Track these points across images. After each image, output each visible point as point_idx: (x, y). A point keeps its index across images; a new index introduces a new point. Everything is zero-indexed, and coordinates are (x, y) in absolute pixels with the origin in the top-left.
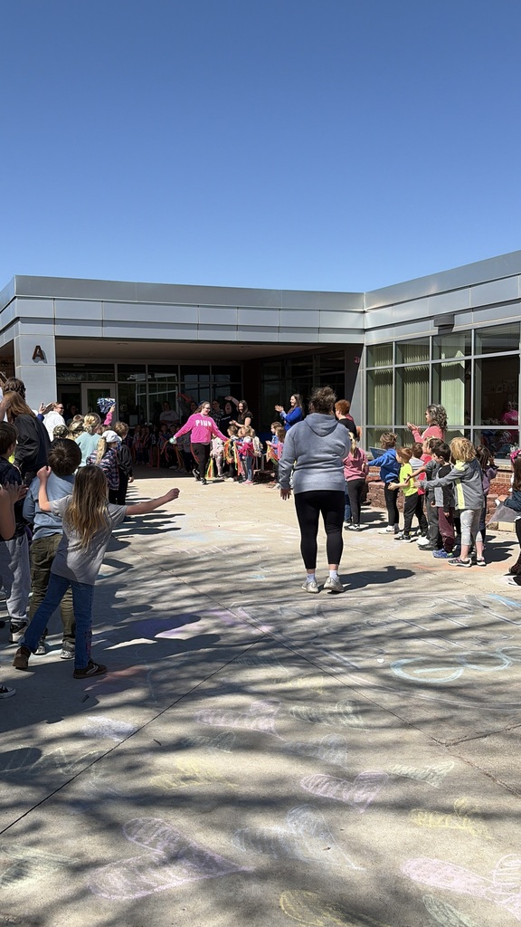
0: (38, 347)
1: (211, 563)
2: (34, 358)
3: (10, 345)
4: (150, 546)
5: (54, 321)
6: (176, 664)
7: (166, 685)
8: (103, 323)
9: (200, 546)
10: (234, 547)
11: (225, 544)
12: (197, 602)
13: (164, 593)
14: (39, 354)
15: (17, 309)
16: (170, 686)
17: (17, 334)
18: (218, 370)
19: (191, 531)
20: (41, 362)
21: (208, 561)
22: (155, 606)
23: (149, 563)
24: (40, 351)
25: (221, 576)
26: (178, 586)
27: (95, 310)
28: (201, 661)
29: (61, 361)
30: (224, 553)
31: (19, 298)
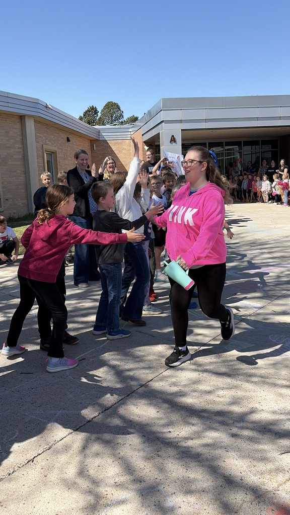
0: (173, 136)
1: (276, 244)
2: (171, 142)
3: (158, 135)
4: (242, 236)
5: (181, 121)
6: (273, 284)
7: (270, 292)
8: (206, 121)
9: (269, 236)
10: (286, 237)
11: (280, 235)
12: (274, 260)
13: (256, 256)
14: (173, 140)
15: (162, 116)
16: (273, 292)
17: (162, 129)
18: (265, 143)
19: (260, 230)
20: (174, 144)
21: (274, 243)
22: (253, 262)
23: (243, 243)
24: (174, 138)
25: (283, 250)
26: (262, 253)
27: (202, 114)
28: (284, 284)
29: (185, 142)
30: (282, 240)
31: (164, 110)
